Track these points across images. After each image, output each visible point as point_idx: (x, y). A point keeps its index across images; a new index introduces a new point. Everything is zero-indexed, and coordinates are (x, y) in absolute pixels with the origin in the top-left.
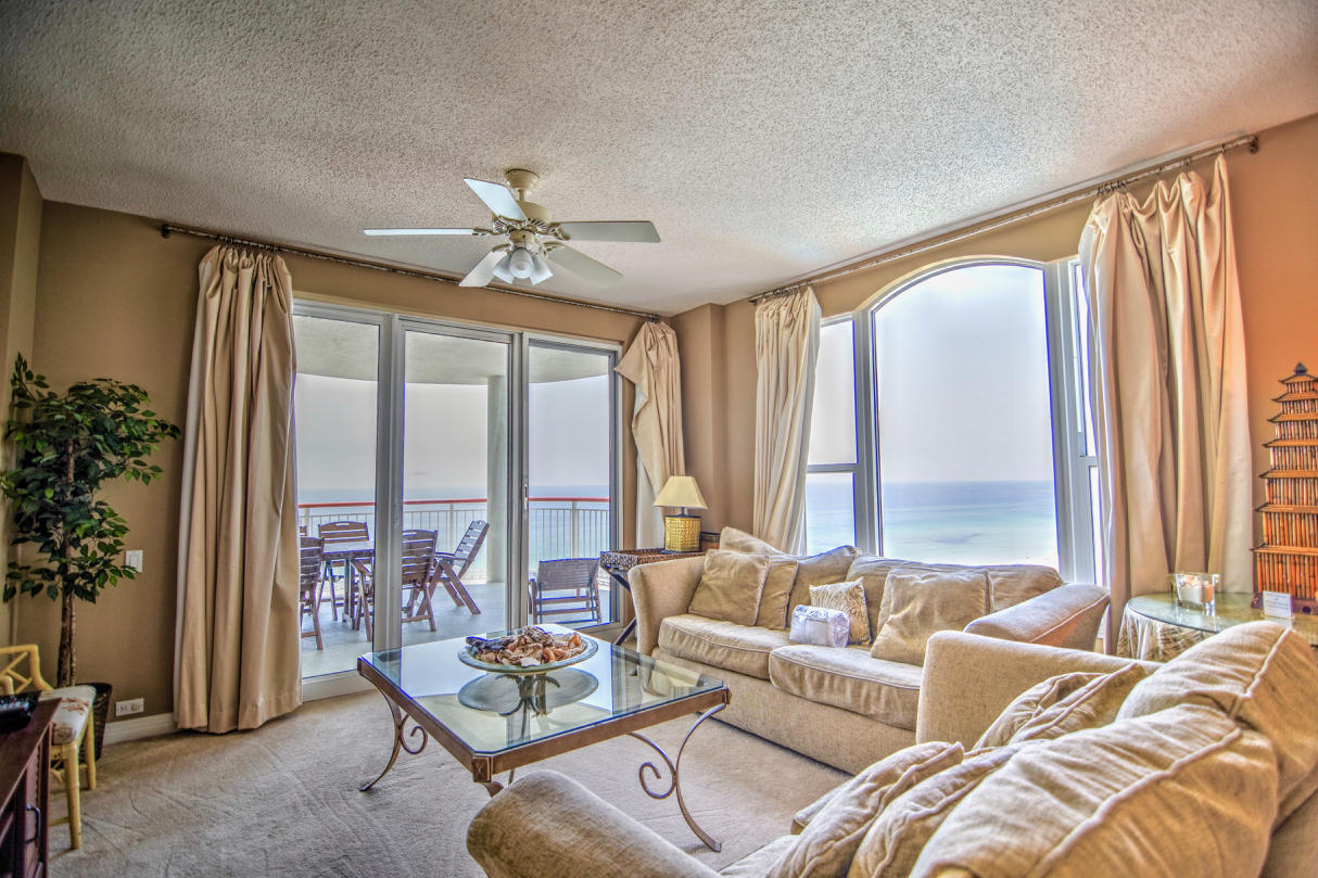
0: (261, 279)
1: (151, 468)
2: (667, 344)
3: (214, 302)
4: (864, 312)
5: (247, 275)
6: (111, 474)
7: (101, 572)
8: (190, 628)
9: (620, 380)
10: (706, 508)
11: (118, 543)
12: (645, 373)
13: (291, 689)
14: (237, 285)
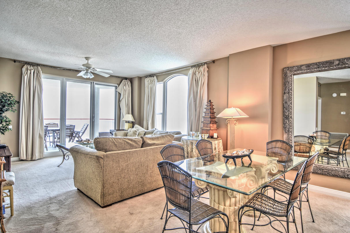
0: (35, 72)
1: (15, 110)
2: (128, 85)
3: (26, 77)
4: (165, 82)
5: (32, 71)
6: (6, 111)
7: (5, 129)
8: (22, 141)
9: (117, 93)
10: (134, 121)
11: (9, 123)
12: (123, 92)
13: (43, 153)
14: (30, 73)
